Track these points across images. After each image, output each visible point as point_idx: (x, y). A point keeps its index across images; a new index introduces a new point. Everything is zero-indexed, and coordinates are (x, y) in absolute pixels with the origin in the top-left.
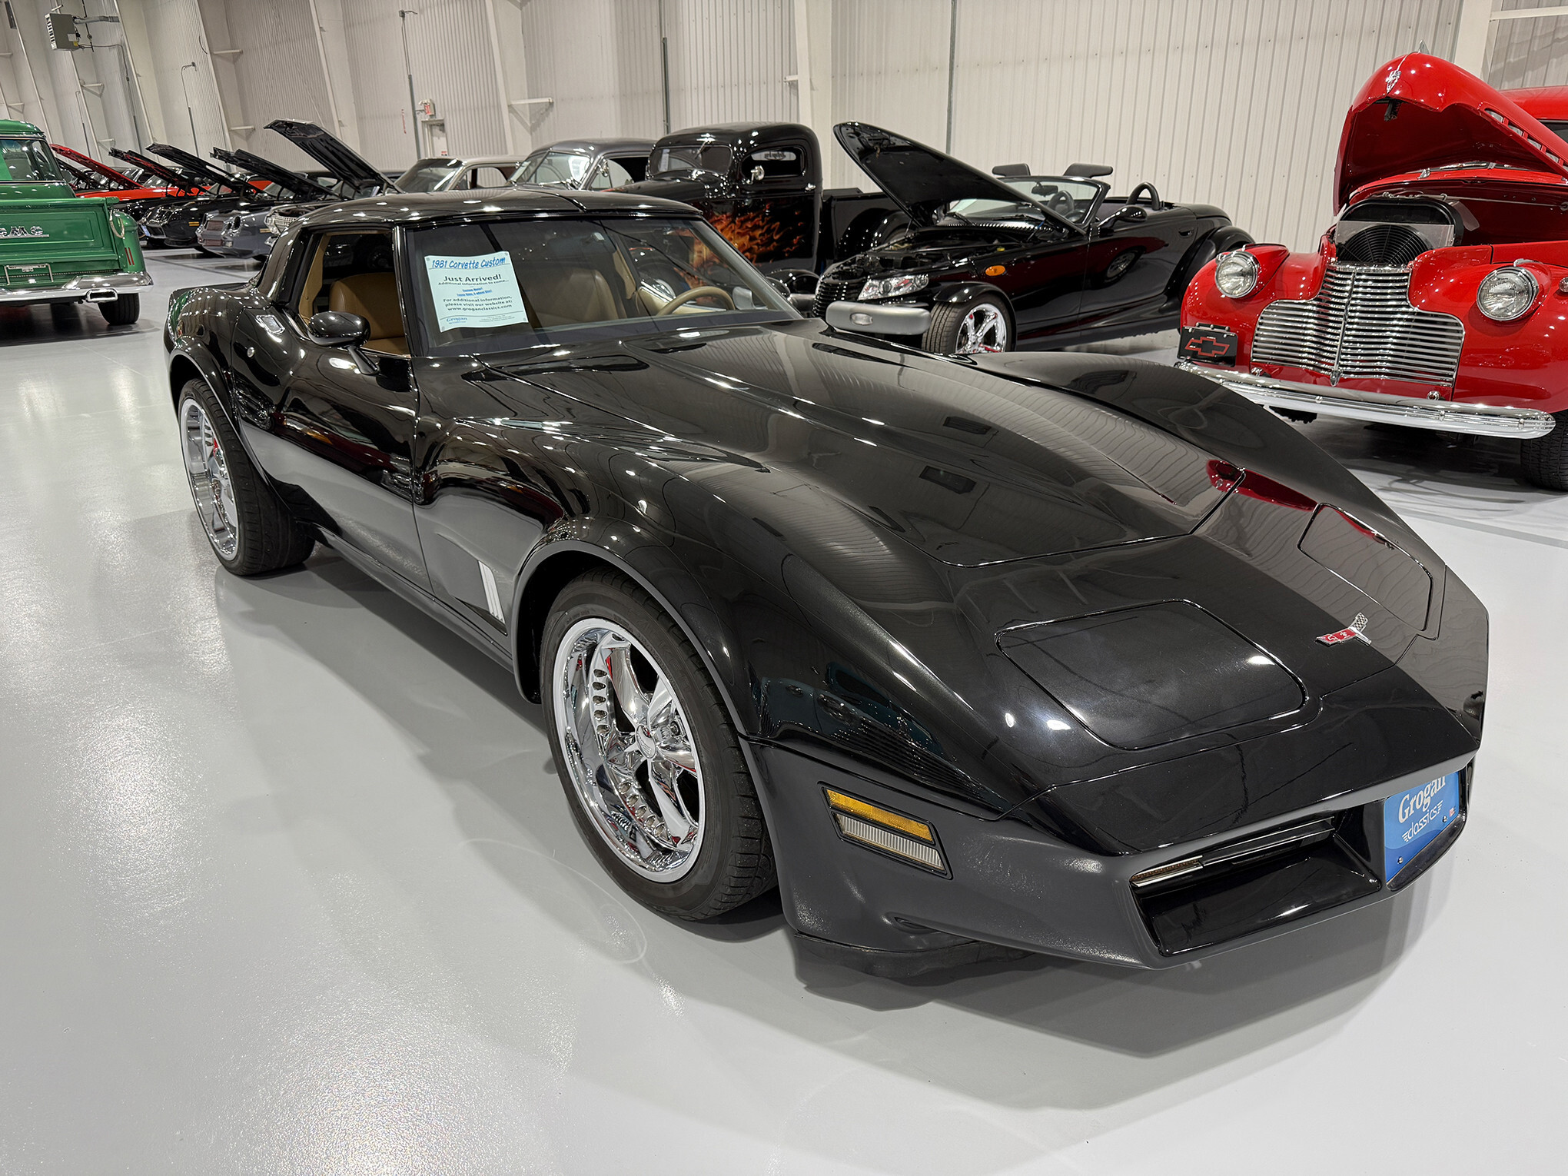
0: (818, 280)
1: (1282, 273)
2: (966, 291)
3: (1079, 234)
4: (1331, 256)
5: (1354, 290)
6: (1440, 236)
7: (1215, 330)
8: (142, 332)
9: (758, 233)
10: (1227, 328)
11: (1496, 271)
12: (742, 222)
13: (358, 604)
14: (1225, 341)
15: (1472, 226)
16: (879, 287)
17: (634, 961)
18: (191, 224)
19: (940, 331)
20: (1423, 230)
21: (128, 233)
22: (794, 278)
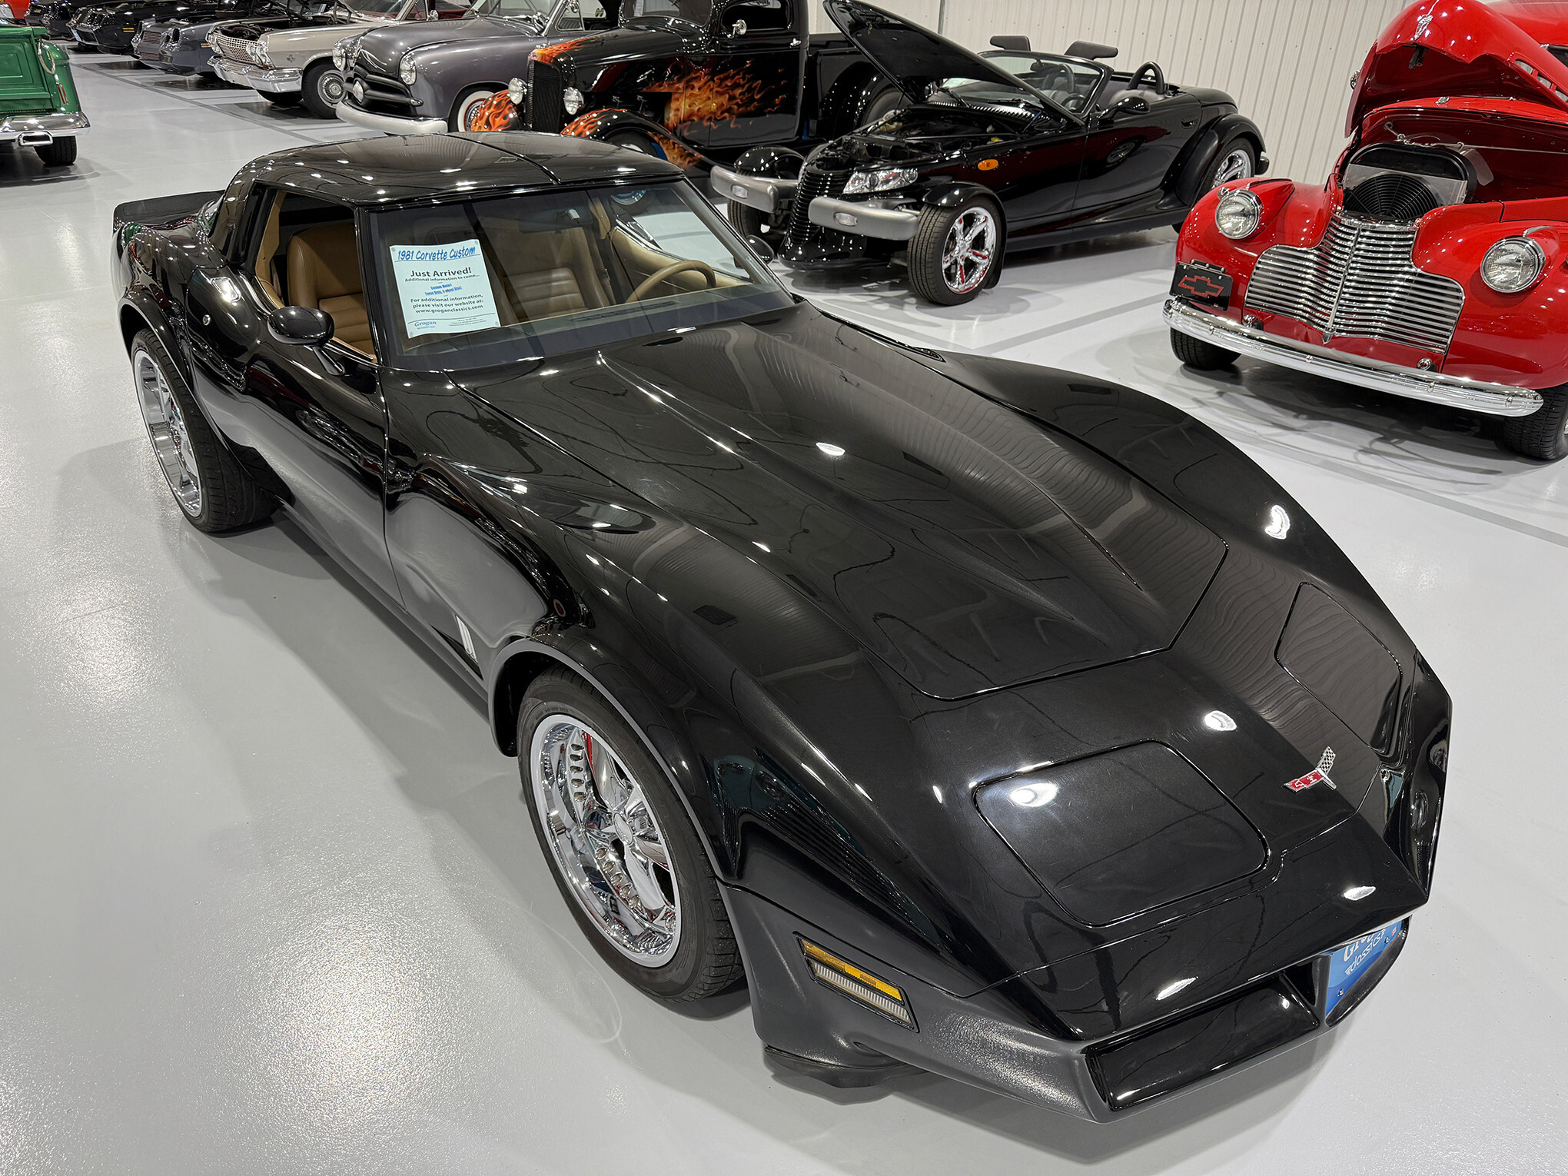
0: (801, 162)
1: (1286, 211)
2: (957, 193)
3: (1076, 125)
4: (1338, 204)
5: (1357, 246)
6: (1451, 191)
7: (1211, 270)
8: (82, 178)
9: (738, 92)
10: (1223, 269)
11: (1505, 240)
12: (722, 80)
13: (328, 574)
14: (1219, 283)
15: (1485, 179)
16: (865, 181)
17: (609, 1040)
18: (126, 30)
19: (927, 236)
20: (1434, 183)
21: (58, 68)
22: (776, 158)
